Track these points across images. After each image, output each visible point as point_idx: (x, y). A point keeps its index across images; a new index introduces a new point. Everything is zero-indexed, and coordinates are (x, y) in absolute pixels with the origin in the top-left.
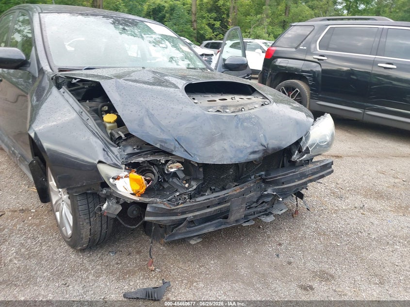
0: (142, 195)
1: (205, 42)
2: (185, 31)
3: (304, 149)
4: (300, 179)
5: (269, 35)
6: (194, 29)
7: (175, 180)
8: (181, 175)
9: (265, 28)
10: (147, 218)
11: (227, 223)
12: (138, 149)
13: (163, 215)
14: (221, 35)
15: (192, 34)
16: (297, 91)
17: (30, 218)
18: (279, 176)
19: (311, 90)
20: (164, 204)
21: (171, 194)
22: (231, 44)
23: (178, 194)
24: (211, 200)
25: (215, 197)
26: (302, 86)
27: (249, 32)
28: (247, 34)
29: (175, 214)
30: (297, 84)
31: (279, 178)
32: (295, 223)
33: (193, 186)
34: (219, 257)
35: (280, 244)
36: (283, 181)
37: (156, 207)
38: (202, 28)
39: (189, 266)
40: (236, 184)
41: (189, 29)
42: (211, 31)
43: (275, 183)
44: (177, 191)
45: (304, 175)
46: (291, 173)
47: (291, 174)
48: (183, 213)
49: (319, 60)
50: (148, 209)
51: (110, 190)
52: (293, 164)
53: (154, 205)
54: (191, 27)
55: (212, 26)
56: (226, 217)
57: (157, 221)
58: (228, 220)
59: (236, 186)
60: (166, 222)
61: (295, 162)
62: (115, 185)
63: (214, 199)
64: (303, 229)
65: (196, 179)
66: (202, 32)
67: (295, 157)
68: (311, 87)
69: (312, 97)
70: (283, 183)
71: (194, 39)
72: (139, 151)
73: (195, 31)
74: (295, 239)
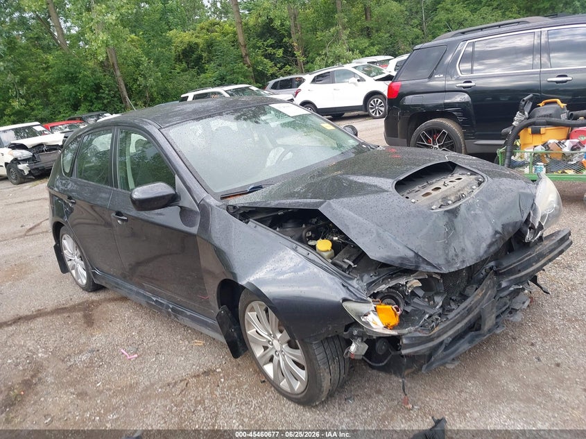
0: (393, 328)
1: (272, 83)
2: (238, 73)
3: (537, 225)
4: (537, 262)
5: (353, 51)
6: (249, 67)
7: (416, 300)
8: (421, 293)
9: (344, 43)
10: (404, 352)
11: (480, 335)
12: (375, 276)
13: (419, 344)
14: (287, 66)
15: (247, 74)
16: (444, 133)
17: (222, 380)
18: (514, 263)
19: (463, 128)
20: (419, 331)
21: (421, 318)
22: (312, 80)
23: (427, 316)
24: (461, 313)
25: (463, 309)
26: (450, 124)
27: (326, 54)
28: (323, 57)
29: (430, 339)
30: (441, 124)
31: (515, 265)
32: (534, 313)
33: (438, 303)
34: (473, 376)
35: (532, 344)
36: (519, 268)
37: (412, 337)
38: (258, 63)
39: (446, 395)
40: (475, 286)
41: (242, 68)
42: (271, 64)
43: (511, 272)
44: (425, 313)
45: (541, 256)
46: (527, 256)
47: (527, 258)
48: (439, 336)
49: (464, 87)
50: (405, 341)
51: (361, 330)
52: (527, 246)
53: (409, 335)
54: (244, 64)
55: (269, 57)
56: (479, 329)
57: (416, 352)
58: (481, 332)
59: (477, 289)
60: (424, 351)
61: (529, 243)
62: (368, 324)
63: (463, 311)
64: (548, 318)
65: (438, 293)
66: (260, 68)
67: (529, 237)
68: (462, 125)
69: (466, 137)
70: (520, 271)
71: (252, 81)
72: (376, 278)
73: (251, 69)
74: (546, 334)
